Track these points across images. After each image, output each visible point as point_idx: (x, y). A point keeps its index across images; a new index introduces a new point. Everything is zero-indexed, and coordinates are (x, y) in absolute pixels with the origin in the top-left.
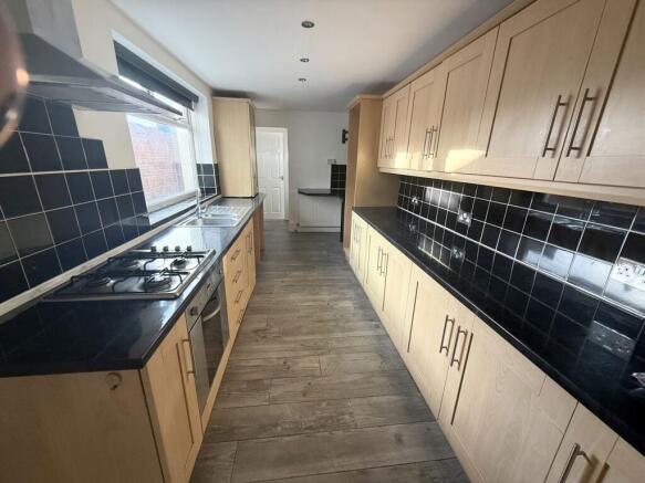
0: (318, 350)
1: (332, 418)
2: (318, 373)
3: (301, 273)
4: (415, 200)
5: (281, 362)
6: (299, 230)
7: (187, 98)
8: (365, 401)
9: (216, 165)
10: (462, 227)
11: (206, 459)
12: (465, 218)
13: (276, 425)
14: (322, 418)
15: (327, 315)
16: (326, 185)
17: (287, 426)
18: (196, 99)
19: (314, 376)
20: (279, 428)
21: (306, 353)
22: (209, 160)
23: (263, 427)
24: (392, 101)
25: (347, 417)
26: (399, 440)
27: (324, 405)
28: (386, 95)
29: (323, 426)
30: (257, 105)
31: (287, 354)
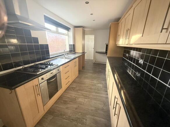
0: (86, 97)
1: (80, 119)
2: (83, 104)
4: (127, 55)
5: (74, 98)
7: (68, 29)
8: (92, 117)
10: (140, 65)
11: (45, 118)
12: (141, 61)
14: (77, 118)
16: (104, 50)
17: (67, 116)
18: (70, 29)
19: (81, 104)
20: (65, 116)
21: (82, 97)
22: (72, 43)
23: (61, 114)
25: (85, 120)
27: (80, 114)
28: (119, 22)
29: (76, 120)
31: (77, 96)
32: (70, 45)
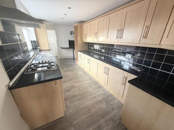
0: (78, 82)
1: (86, 91)
2: (80, 85)
3: (67, 68)
4: (92, 48)
5: (71, 86)
8: (91, 88)
9: (37, 41)
10: (103, 53)
12: (103, 51)
13: (75, 95)
14: (84, 92)
15: (77, 75)
16: (68, 46)
17: (78, 95)
21: (76, 83)
22: (35, 39)
25: (89, 91)
26: (99, 91)
27: (84, 90)
32: (31, 41)
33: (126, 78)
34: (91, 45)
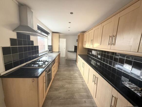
0: (70, 83)
1: (71, 97)
2: (69, 88)
3: (67, 68)
4: (90, 53)
5: (62, 85)
6: (67, 59)
7: (47, 33)
8: (79, 94)
9: (52, 46)
10: (99, 58)
11: (45, 103)
12: (99, 57)
13: (60, 97)
14: (70, 97)
16: (73, 50)
17: (62, 98)
18: (49, 33)
19: (68, 88)
20: (60, 98)
21: (67, 84)
22: (50, 44)
23: (57, 97)
24: (86, 34)
25: (75, 97)
26: (85, 102)
27: (70, 94)
28: (84, 33)
29: (70, 98)
30: (60, 35)
31: (63, 84)
33: (115, 98)
34: (90, 50)
